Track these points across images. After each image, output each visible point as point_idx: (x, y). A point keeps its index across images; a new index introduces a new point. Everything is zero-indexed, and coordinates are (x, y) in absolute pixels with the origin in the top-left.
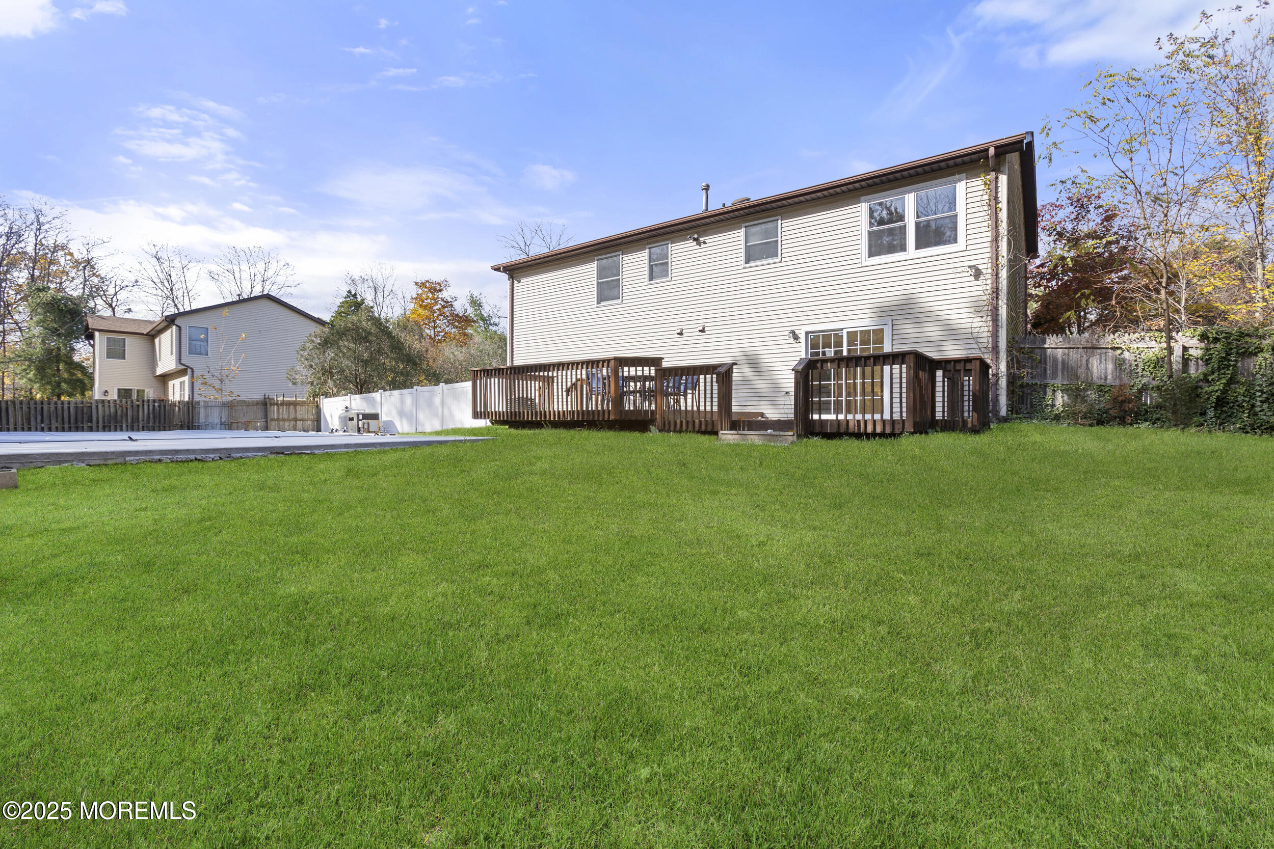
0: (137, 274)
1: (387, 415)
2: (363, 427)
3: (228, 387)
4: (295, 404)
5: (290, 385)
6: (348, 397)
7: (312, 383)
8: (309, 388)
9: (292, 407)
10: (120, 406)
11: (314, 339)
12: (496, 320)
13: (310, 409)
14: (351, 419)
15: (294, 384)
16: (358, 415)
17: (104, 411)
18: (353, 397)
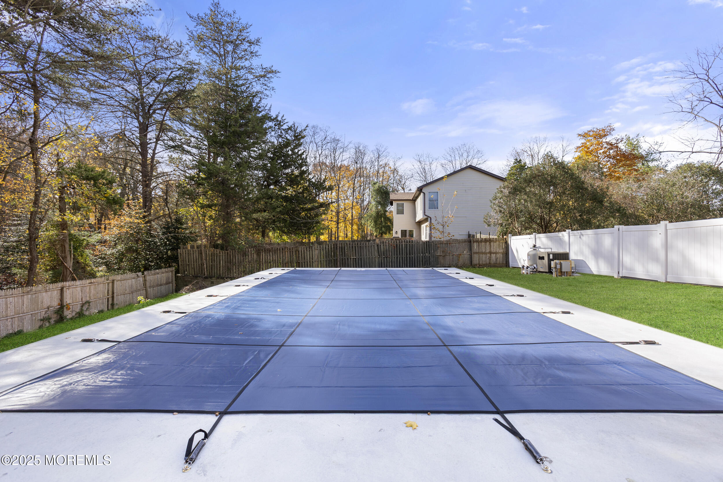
0: (412, 171)
1: (576, 254)
2: (556, 268)
3: (447, 230)
4: (490, 241)
5: (486, 226)
6: (532, 236)
7: (501, 225)
8: (499, 229)
9: (488, 243)
10: (391, 245)
11: (502, 189)
12: (657, 156)
13: (501, 244)
14: (542, 258)
15: (489, 225)
16: (549, 255)
17: (384, 248)
18: (538, 235)
